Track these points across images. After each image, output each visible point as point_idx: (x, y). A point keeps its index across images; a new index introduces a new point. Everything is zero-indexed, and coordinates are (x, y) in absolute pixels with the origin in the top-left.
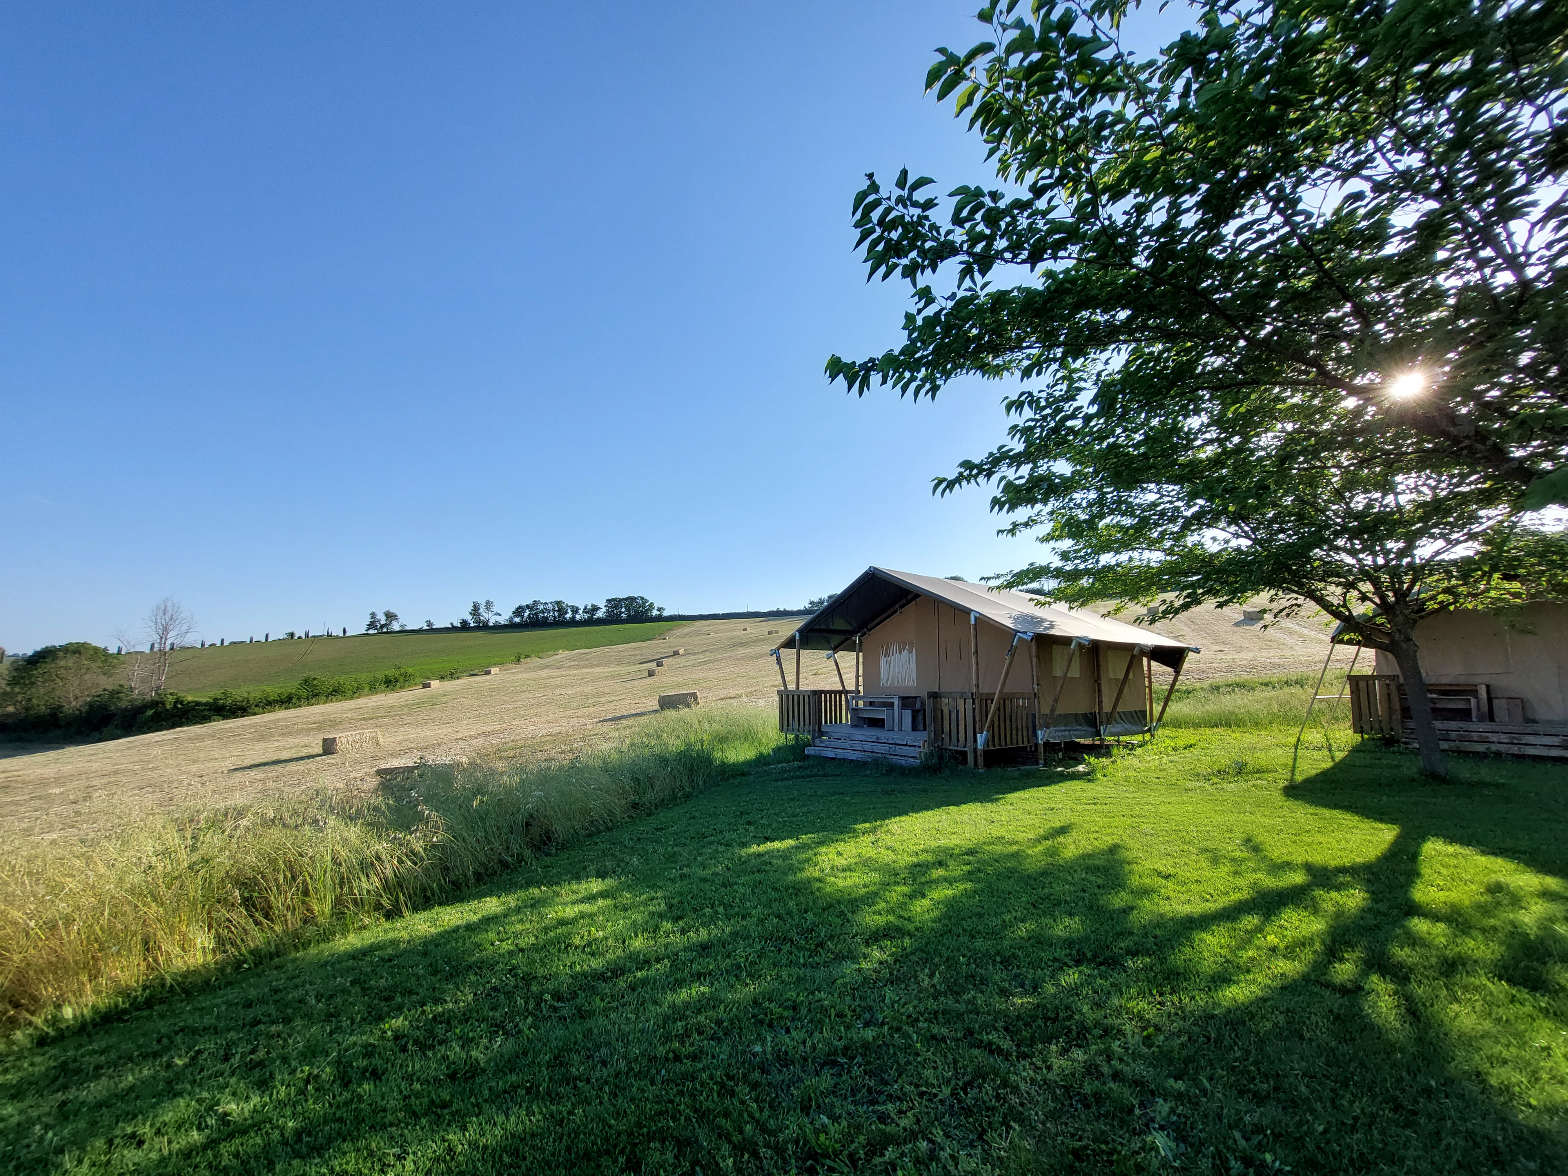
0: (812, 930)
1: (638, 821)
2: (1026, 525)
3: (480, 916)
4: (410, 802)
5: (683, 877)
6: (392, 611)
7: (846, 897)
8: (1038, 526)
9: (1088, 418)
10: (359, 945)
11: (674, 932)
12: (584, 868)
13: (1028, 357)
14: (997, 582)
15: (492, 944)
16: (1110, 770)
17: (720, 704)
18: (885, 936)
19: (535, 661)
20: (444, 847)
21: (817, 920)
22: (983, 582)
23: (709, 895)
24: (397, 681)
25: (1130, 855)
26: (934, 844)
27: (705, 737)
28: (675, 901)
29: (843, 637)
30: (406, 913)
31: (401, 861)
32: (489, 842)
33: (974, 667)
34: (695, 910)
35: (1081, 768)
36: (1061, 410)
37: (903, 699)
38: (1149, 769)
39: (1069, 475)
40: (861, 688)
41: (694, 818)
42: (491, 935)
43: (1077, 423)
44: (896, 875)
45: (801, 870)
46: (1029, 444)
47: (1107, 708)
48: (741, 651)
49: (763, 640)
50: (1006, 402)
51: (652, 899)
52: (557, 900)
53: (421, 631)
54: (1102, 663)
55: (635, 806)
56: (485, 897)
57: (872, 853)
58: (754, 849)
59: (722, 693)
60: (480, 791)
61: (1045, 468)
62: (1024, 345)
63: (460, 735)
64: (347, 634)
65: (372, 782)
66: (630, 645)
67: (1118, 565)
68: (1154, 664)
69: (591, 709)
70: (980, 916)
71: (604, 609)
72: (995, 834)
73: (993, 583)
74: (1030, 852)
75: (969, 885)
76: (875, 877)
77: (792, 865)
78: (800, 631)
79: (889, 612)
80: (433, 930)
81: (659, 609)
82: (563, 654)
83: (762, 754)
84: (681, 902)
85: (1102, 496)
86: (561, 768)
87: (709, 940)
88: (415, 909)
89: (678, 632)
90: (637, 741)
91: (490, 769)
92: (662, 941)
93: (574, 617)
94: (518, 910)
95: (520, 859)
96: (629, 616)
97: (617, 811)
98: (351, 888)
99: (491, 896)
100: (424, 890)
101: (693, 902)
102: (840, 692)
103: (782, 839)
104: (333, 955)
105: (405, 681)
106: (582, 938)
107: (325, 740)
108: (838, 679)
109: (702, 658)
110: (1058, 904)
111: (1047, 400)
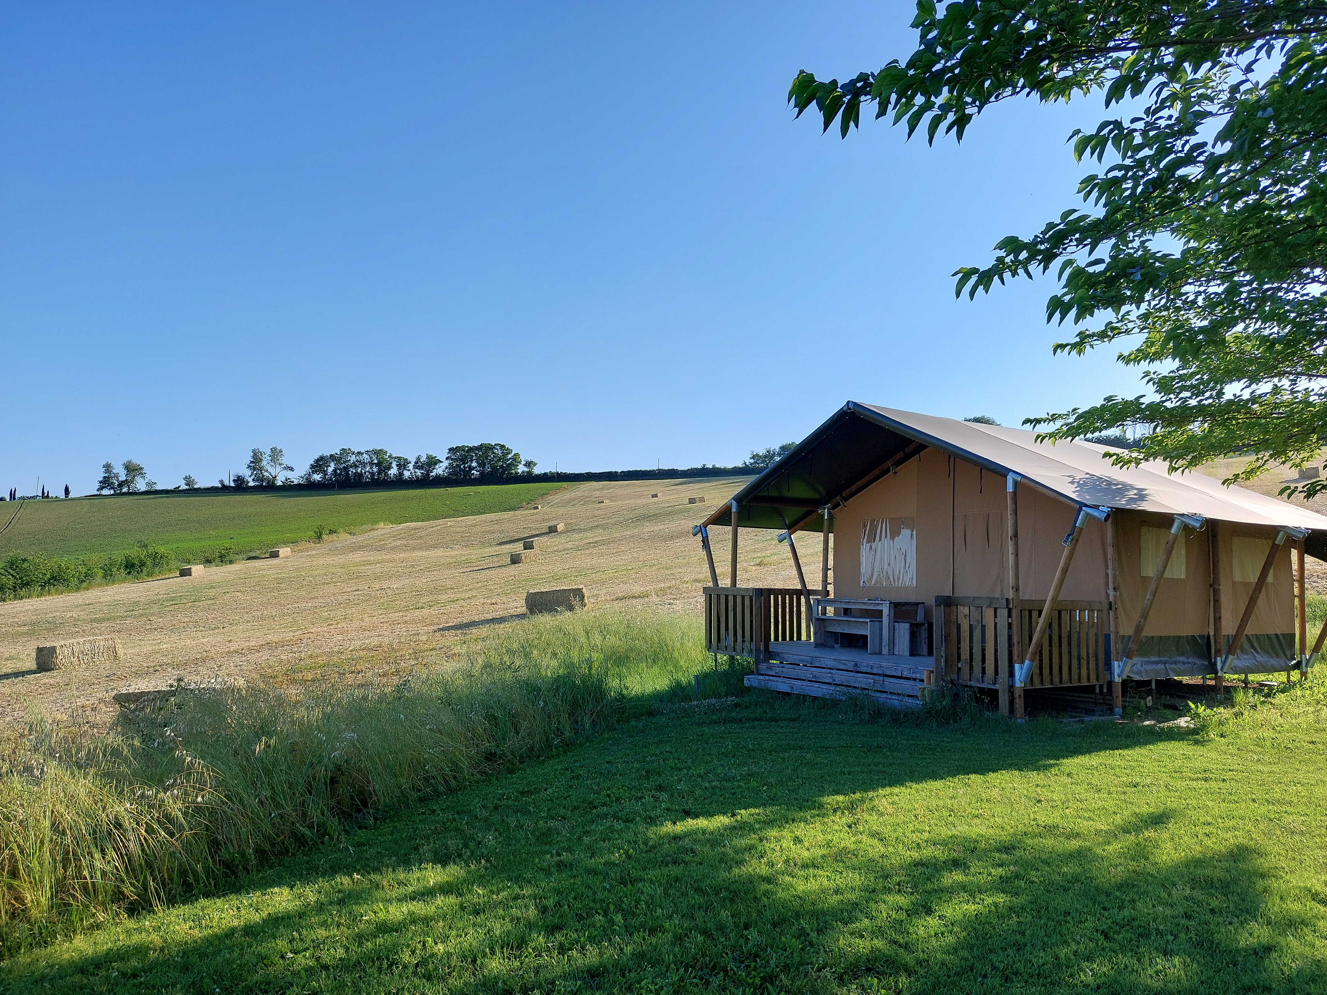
0: (756, 956)
1: (494, 780)
2: (1102, 335)
3: (264, 914)
4: (164, 744)
5: (561, 866)
6: (136, 461)
7: (808, 907)
8: (1123, 337)
9: (1213, 163)
10: (90, 951)
11: (548, 949)
12: (416, 849)
13: (1115, 65)
14: (1051, 427)
15: (283, 957)
16: (1230, 727)
17: (618, 606)
18: (869, 970)
19: (343, 538)
20: (213, 811)
21: (763, 940)
22: (1028, 427)
23: (599, 895)
24: (142, 564)
25: (1264, 864)
26: (946, 832)
27: (595, 656)
28: (550, 903)
29: (803, 510)
30: (158, 908)
31: (150, 830)
32: (278, 805)
33: (1011, 559)
34: (579, 917)
35: (1183, 722)
36: (1170, 151)
37: (896, 606)
38: (1298, 727)
39: (1178, 256)
40: (830, 588)
41: (578, 777)
42: (282, 944)
43: (1193, 172)
44: (887, 877)
45: (739, 863)
46: (1113, 208)
47: (1229, 626)
48: (649, 528)
49: (681, 512)
50: (1075, 139)
51: (516, 898)
52: (378, 894)
53: (176, 492)
54: (1222, 557)
55: (490, 757)
56: (271, 886)
57: (849, 842)
58: (668, 828)
59: (622, 589)
60: (264, 730)
61: (1136, 244)
62: (1111, 44)
63: (234, 646)
64: (72, 495)
65: (109, 714)
66: (483, 517)
67: (1254, 399)
68: (1309, 559)
69: (426, 612)
70: (1019, 947)
71: (446, 463)
72: (1043, 819)
73: (1043, 429)
74: (1099, 851)
75: (1001, 899)
76: (855, 879)
77: (724, 854)
78: (739, 499)
79: (876, 472)
80: (196, 933)
81: (529, 464)
82: (384, 529)
83: (678, 684)
84: (559, 904)
85: (1234, 290)
86: (382, 698)
87: (601, 965)
88: (171, 901)
89: (557, 498)
90: (495, 660)
91: (279, 698)
92: (530, 961)
93: (401, 474)
94: (320, 908)
95: (322, 831)
96: (482, 474)
97: (465, 765)
98: (79, 868)
99: (279, 885)
100: (183, 873)
101: (577, 905)
102: (799, 593)
103: (710, 814)
104: (52, 966)
105: (155, 565)
106: (413, 952)
107: (40, 650)
108: (794, 572)
109: (591, 537)
110: (1144, 935)
111: (1144, 133)
